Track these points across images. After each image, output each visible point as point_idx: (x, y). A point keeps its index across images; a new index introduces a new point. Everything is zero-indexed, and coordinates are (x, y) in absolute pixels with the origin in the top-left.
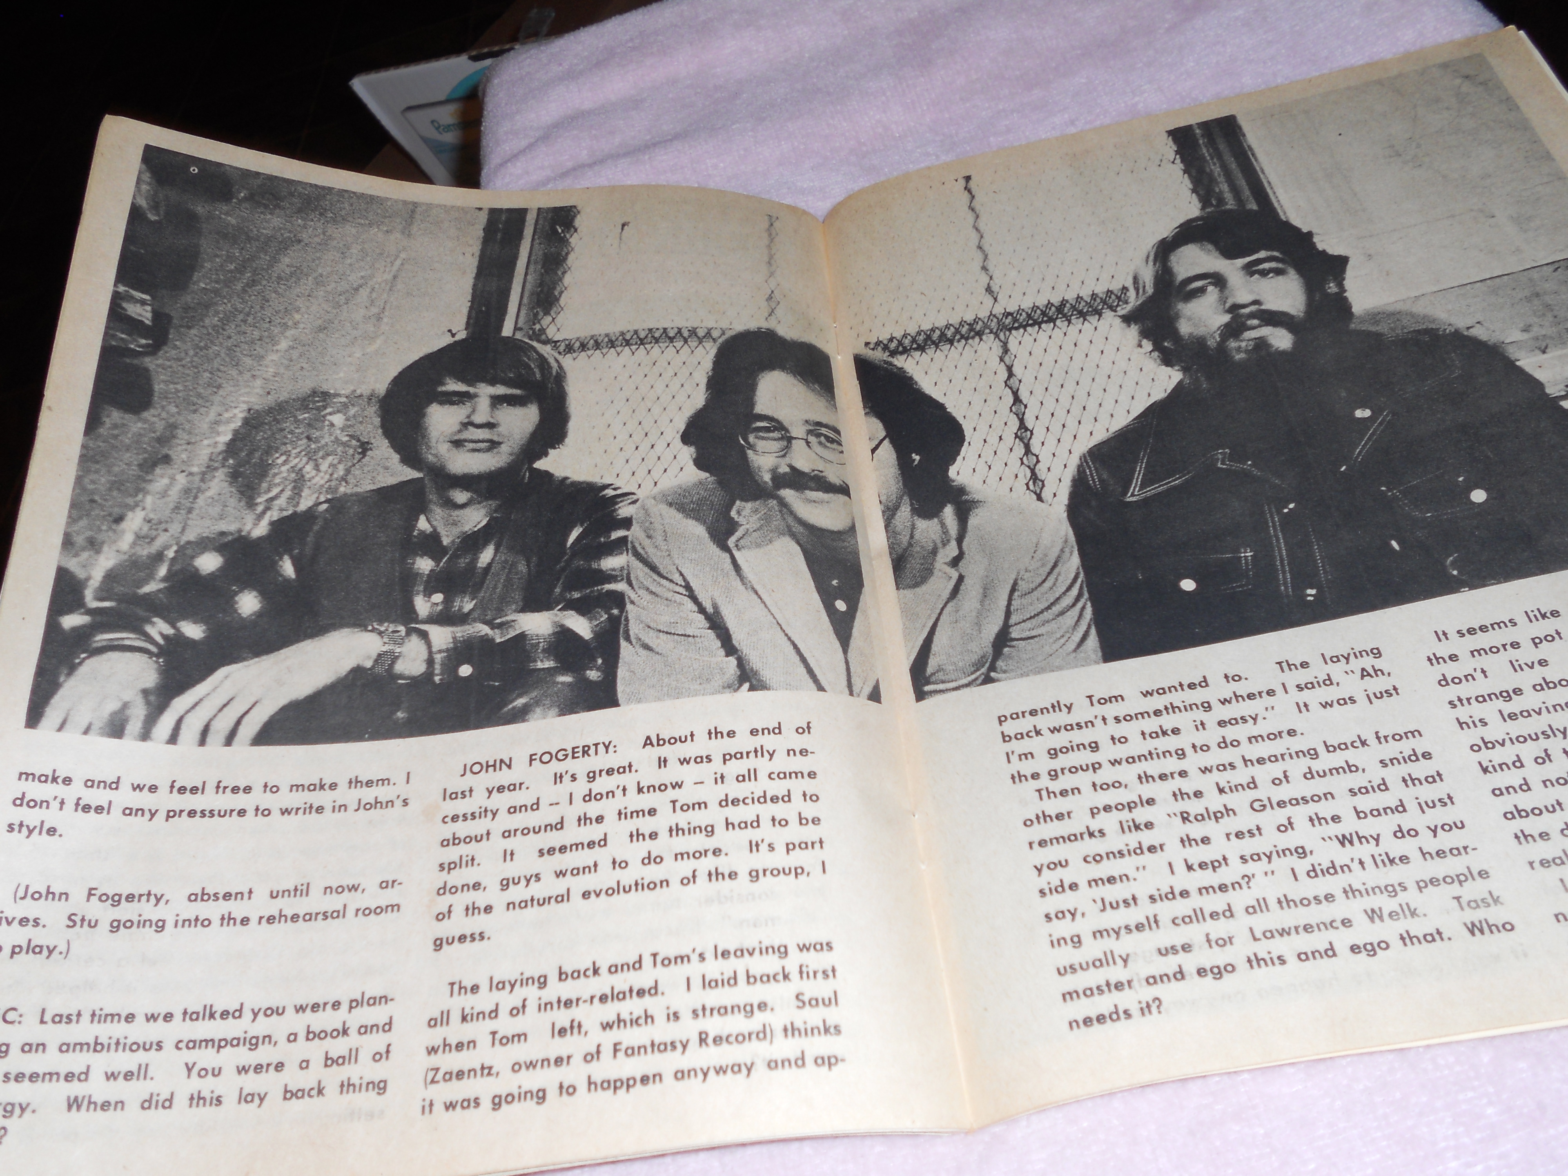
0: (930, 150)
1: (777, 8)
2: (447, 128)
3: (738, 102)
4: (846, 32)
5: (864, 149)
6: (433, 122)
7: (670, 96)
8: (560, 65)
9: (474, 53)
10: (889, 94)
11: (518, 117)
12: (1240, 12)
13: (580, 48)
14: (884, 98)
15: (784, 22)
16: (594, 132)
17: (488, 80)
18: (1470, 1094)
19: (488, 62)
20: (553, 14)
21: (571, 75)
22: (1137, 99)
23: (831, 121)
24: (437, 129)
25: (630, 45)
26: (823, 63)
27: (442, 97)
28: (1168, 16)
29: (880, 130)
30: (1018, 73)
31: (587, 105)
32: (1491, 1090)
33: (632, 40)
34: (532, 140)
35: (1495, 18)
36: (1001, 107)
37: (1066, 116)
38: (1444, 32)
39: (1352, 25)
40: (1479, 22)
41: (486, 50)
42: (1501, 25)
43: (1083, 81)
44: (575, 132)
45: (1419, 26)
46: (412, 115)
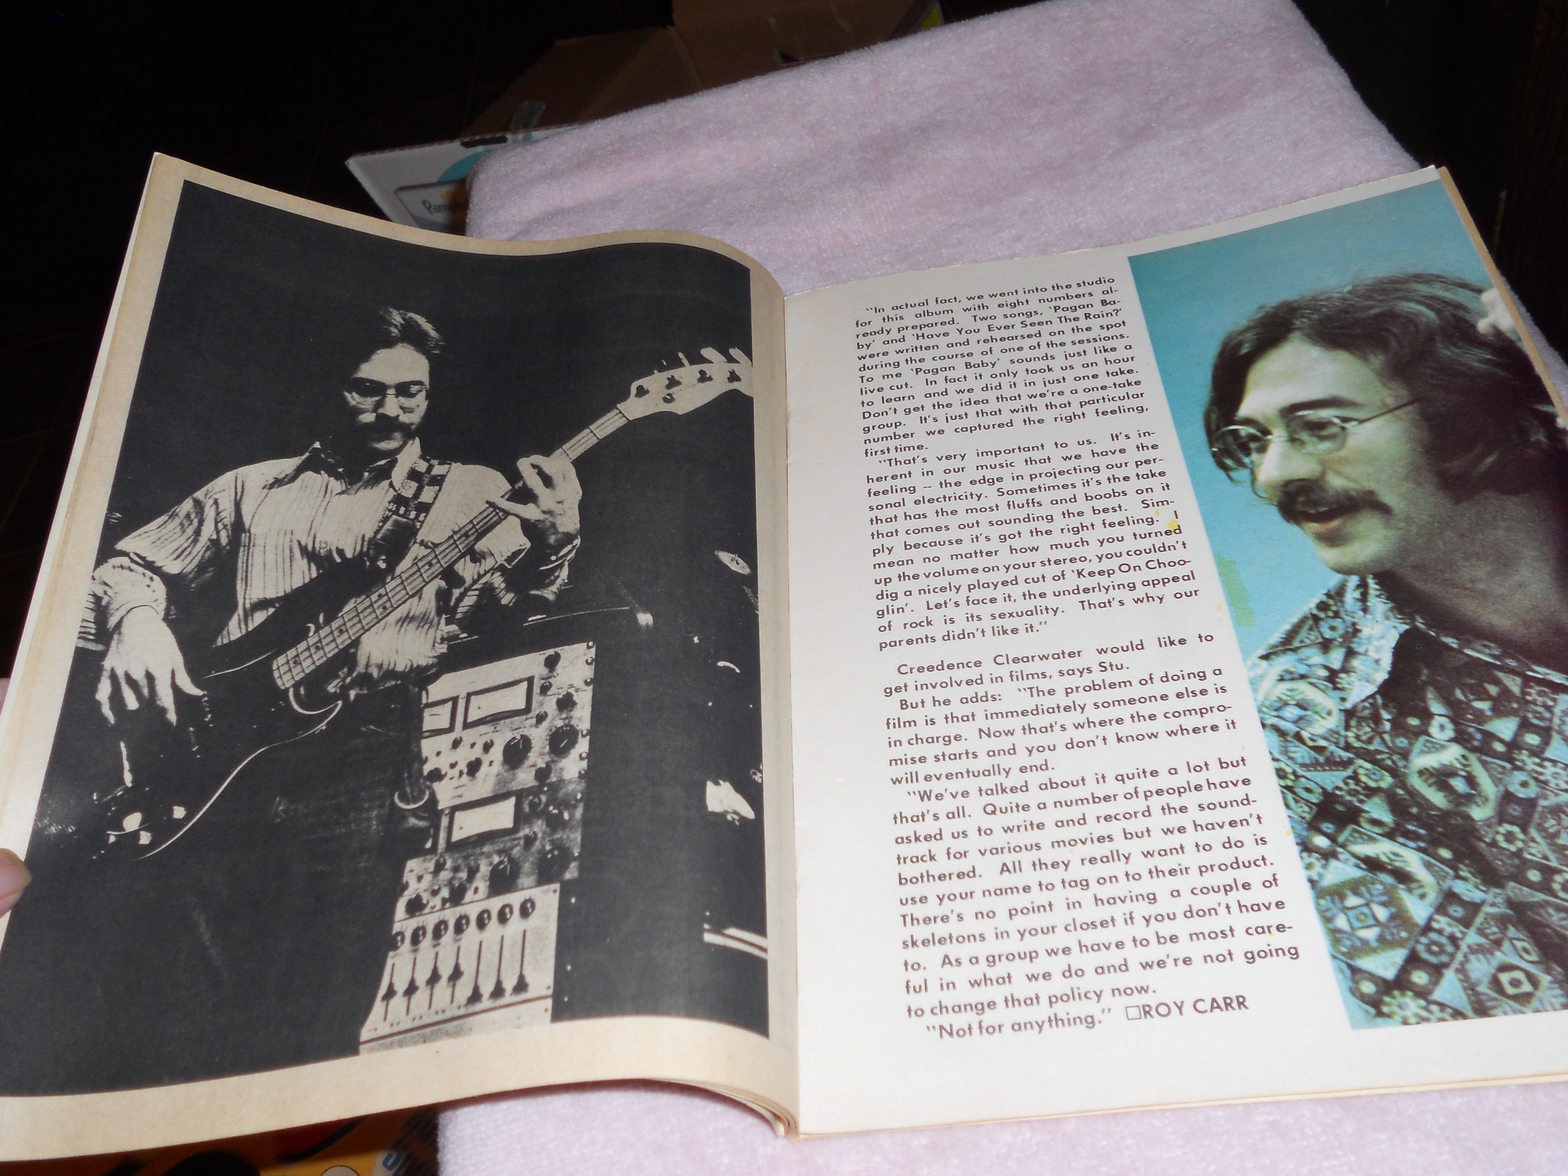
0: (886, 258)
1: (750, 120)
2: (438, 209)
3: (709, 206)
4: (812, 146)
5: (825, 255)
6: (424, 202)
7: (646, 197)
8: (544, 164)
9: (466, 140)
10: (849, 205)
11: (501, 212)
12: (1179, 142)
13: (564, 149)
14: (845, 209)
15: (755, 133)
16: (572, 229)
17: (475, 174)
18: (1334, 1162)
19: (480, 149)
20: (544, 107)
21: (554, 175)
22: (1079, 219)
23: (794, 228)
24: (428, 209)
25: (610, 148)
26: (790, 174)
27: (434, 180)
28: (1112, 143)
29: (840, 239)
30: (971, 190)
31: (567, 203)
32: (1353, 1159)
33: (612, 144)
34: (514, 234)
35: (1411, 158)
36: (954, 221)
37: (1014, 232)
38: (1363, 170)
39: (1280, 159)
40: (1395, 162)
41: (478, 138)
42: (1416, 164)
43: (1031, 200)
44: (554, 228)
45: (1340, 163)
46: (404, 195)
